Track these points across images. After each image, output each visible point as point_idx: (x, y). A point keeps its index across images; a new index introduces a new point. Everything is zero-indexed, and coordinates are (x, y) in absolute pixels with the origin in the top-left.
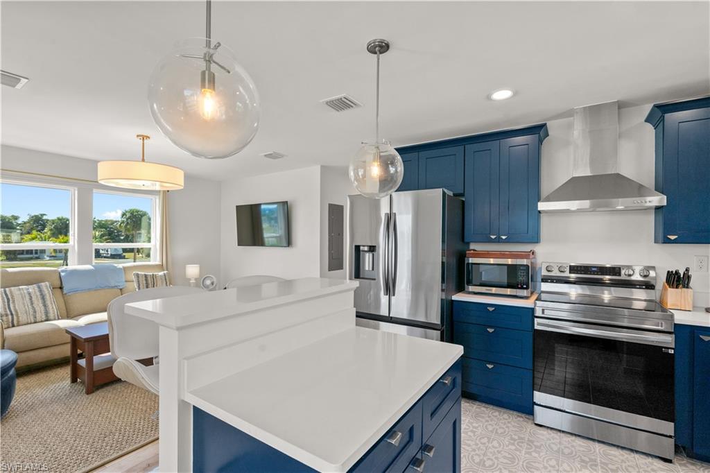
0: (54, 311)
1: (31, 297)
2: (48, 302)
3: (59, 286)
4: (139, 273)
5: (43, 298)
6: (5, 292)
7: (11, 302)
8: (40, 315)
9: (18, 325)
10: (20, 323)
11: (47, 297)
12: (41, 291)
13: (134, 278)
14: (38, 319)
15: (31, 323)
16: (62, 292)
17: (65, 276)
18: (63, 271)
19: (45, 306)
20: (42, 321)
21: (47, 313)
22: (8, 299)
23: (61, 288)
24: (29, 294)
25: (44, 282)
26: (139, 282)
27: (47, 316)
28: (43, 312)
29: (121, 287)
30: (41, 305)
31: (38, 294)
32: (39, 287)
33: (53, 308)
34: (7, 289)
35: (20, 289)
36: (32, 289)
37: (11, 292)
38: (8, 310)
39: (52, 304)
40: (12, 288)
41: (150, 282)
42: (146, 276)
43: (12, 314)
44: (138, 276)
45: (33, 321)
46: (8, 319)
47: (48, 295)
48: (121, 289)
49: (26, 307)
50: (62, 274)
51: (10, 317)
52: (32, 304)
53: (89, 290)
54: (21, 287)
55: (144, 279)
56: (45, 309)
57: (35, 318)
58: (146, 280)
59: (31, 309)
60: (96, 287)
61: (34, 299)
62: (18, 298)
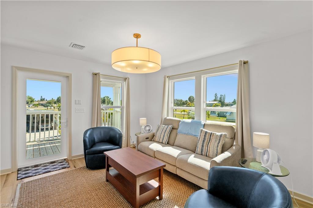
3: (177, 128)
4: (203, 129)
11: (166, 132)
12: (167, 129)
16: (177, 132)
24: (163, 129)
27: (162, 141)
31: (165, 130)
36: (166, 127)
41: (207, 138)
42: (206, 132)
50: (180, 123)
52: (161, 134)
53: (185, 133)
55: (204, 134)
56: (163, 137)
57: (160, 140)
58: (205, 136)
59: (160, 136)
60: (187, 133)
61: (163, 132)
62: (160, 130)
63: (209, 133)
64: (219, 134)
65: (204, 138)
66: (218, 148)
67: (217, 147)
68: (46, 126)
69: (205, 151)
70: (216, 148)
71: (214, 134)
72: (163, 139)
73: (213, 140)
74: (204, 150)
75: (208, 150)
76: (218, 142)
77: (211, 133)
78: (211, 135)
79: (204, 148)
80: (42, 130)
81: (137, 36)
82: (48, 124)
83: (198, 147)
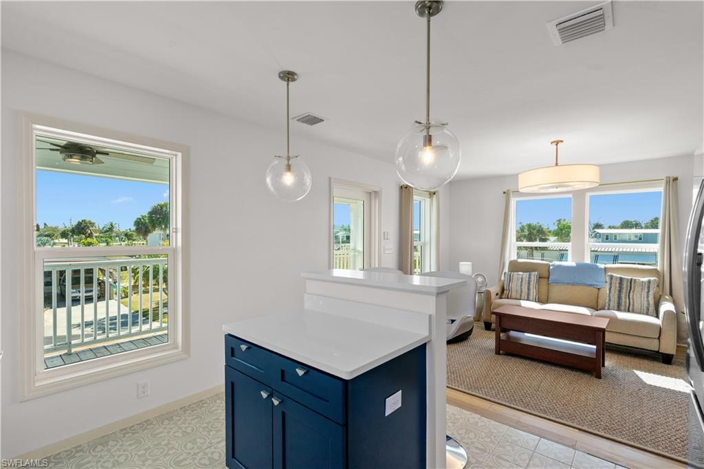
0: (533, 294)
2: (531, 287)
3: (547, 276)
4: (614, 275)
5: (529, 283)
7: (511, 282)
8: (524, 296)
11: (532, 283)
12: (529, 278)
13: (608, 279)
16: (548, 281)
17: (553, 269)
18: (554, 265)
19: (529, 289)
20: (516, 299)
21: (528, 294)
23: (548, 278)
24: (522, 278)
25: (535, 271)
26: (611, 284)
27: (528, 297)
29: (598, 287)
30: (526, 288)
31: (527, 279)
32: (530, 275)
33: (533, 292)
34: (512, 273)
36: (526, 275)
38: (508, 287)
41: (625, 286)
42: (621, 279)
43: (509, 290)
44: (611, 277)
45: (519, 298)
46: (507, 292)
47: (533, 281)
48: (599, 289)
49: (518, 287)
50: (551, 267)
52: (521, 286)
53: (568, 284)
55: (618, 281)
56: (529, 291)
58: (620, 284)
59: (520, 290)
60: (574, 283)
61: (523, 283)
62: (515, 280)
63: (627, 280)
64: (646, 279)
65: (620, 287)
66: (650, 299)
67: (648, 297)
68: (86, 292)
69: (625, 305)
70: (645, 299)
71: (635, 280)
73: (638, 289)
74: (623, 303)
75: (631, 303)
76: (646, 290)
77: (631, 279)
78: (631, 282)
79: (624, 300)
80: (76, 301)
82: (92, 287)
83: (610, 300)
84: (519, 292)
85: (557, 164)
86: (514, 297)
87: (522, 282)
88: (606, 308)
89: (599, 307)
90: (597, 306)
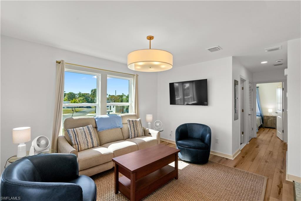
0: (95, 141)
1: (85, 133)
2: (93, 137)
3: (95, 126)
4: (130, 119)
5: (91, 134)
6: (74, 130)
7: (77, 136)
8: (90, 145)
9: (81, 151)
10: (82, 149)
12: (89, 130)
13: (127, 122)
14: (89, 147)
15: (86, 149)
16: (97, 130)
17: (98, 121)
18: (96, 118)
19: (92, 139)
20: (91, 148)
22: (76, 135)
23: (96, 128)
25: (89, 125)
26: (130, 124)
27: (93, 145)
28: (91, 142)
29: (121, 127)
32: (88, 128)
33: (95, 140)
34: (74, 129)
35: (80, 129)
36: (85, 129)
37: (76, 130)
38: (76, 142)
39: (94, 137)
40: (77, 128)
42: (133, 121)
43: (78, 144)
44: (129, 121)
45: (87, 148)
46: (76, 147)
47: (92, 132)
48: (121, 128)
49: (84, 139)
50: (96, 120)
51: (77, 145)
52: (86, 138)
53: (108, 129)
54: (80, 128)
56: (92, 140)
57: (88, 146)
58: (133, 123)
59: (86, 141)
60: (111, 127)
61: (87, 135)
62: (80, 134)
72: (93, 143)
74: (136, 133)
79: (136, 131)
81: (150, 38)
83: (132, 133)
84: (86, 143)
85: (150, 48)
86: (84, 149)
87: (85, 135)
88: (130, 138)
89: (125, 138)
90: (124, 138)
